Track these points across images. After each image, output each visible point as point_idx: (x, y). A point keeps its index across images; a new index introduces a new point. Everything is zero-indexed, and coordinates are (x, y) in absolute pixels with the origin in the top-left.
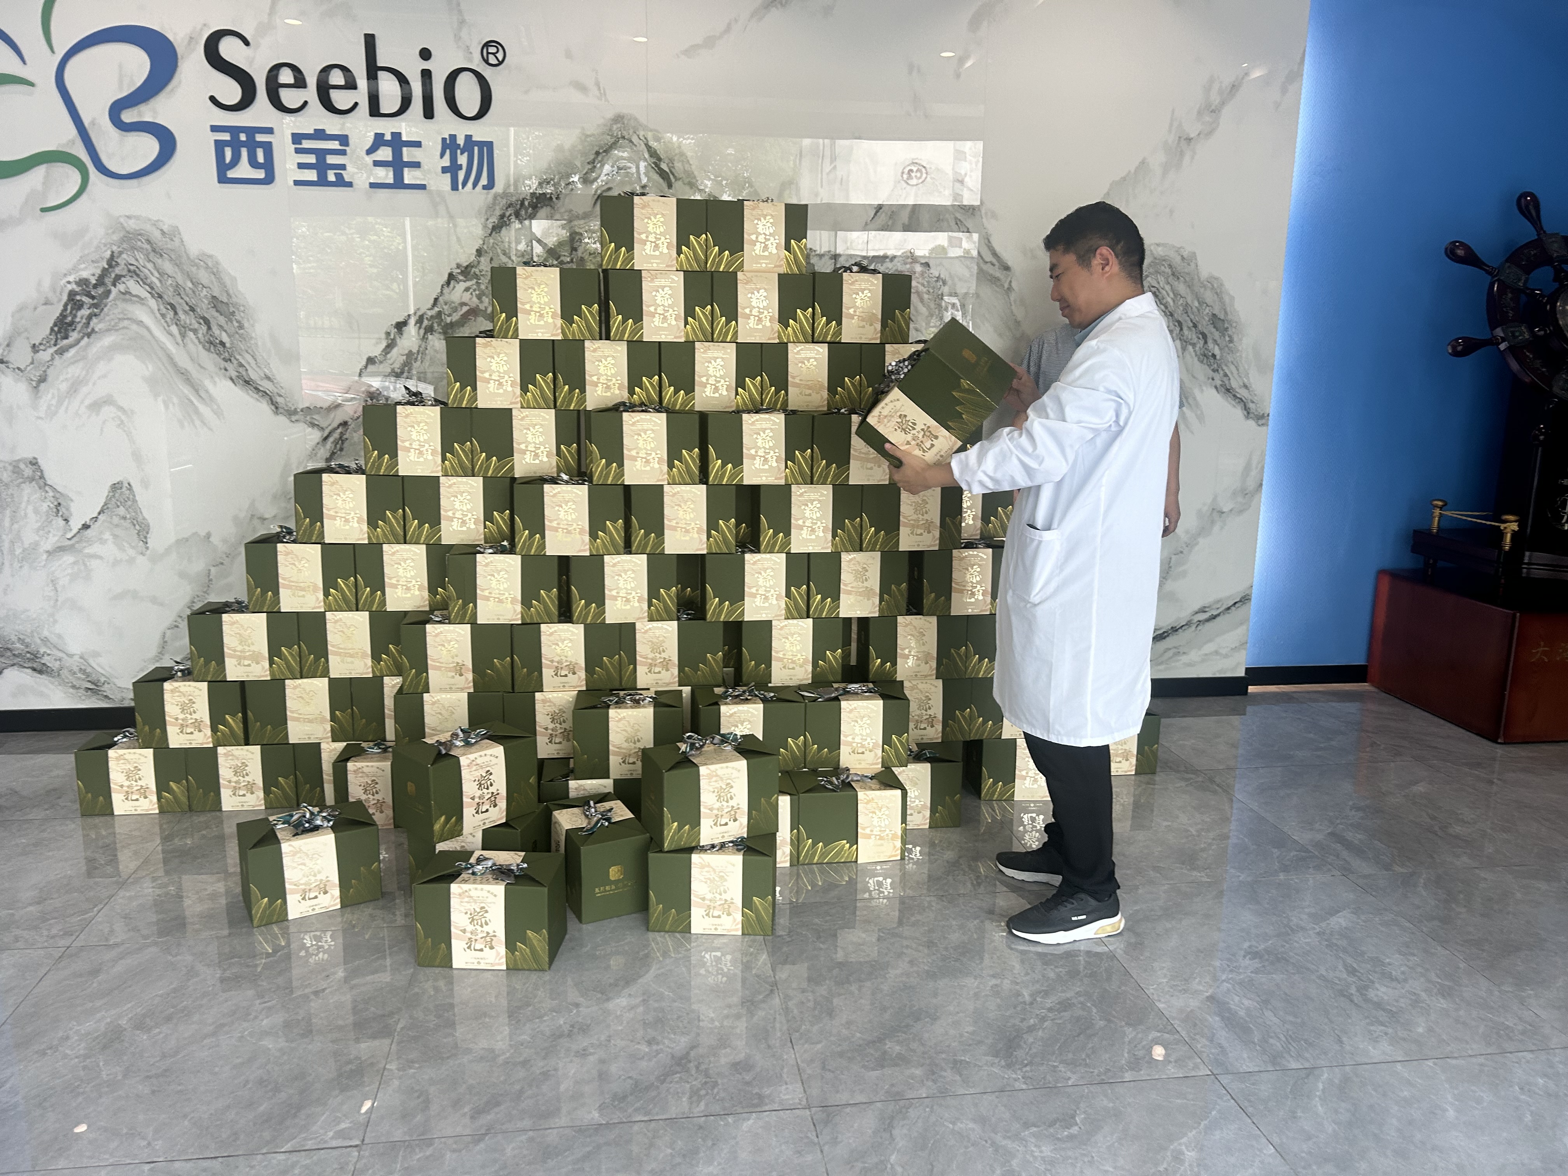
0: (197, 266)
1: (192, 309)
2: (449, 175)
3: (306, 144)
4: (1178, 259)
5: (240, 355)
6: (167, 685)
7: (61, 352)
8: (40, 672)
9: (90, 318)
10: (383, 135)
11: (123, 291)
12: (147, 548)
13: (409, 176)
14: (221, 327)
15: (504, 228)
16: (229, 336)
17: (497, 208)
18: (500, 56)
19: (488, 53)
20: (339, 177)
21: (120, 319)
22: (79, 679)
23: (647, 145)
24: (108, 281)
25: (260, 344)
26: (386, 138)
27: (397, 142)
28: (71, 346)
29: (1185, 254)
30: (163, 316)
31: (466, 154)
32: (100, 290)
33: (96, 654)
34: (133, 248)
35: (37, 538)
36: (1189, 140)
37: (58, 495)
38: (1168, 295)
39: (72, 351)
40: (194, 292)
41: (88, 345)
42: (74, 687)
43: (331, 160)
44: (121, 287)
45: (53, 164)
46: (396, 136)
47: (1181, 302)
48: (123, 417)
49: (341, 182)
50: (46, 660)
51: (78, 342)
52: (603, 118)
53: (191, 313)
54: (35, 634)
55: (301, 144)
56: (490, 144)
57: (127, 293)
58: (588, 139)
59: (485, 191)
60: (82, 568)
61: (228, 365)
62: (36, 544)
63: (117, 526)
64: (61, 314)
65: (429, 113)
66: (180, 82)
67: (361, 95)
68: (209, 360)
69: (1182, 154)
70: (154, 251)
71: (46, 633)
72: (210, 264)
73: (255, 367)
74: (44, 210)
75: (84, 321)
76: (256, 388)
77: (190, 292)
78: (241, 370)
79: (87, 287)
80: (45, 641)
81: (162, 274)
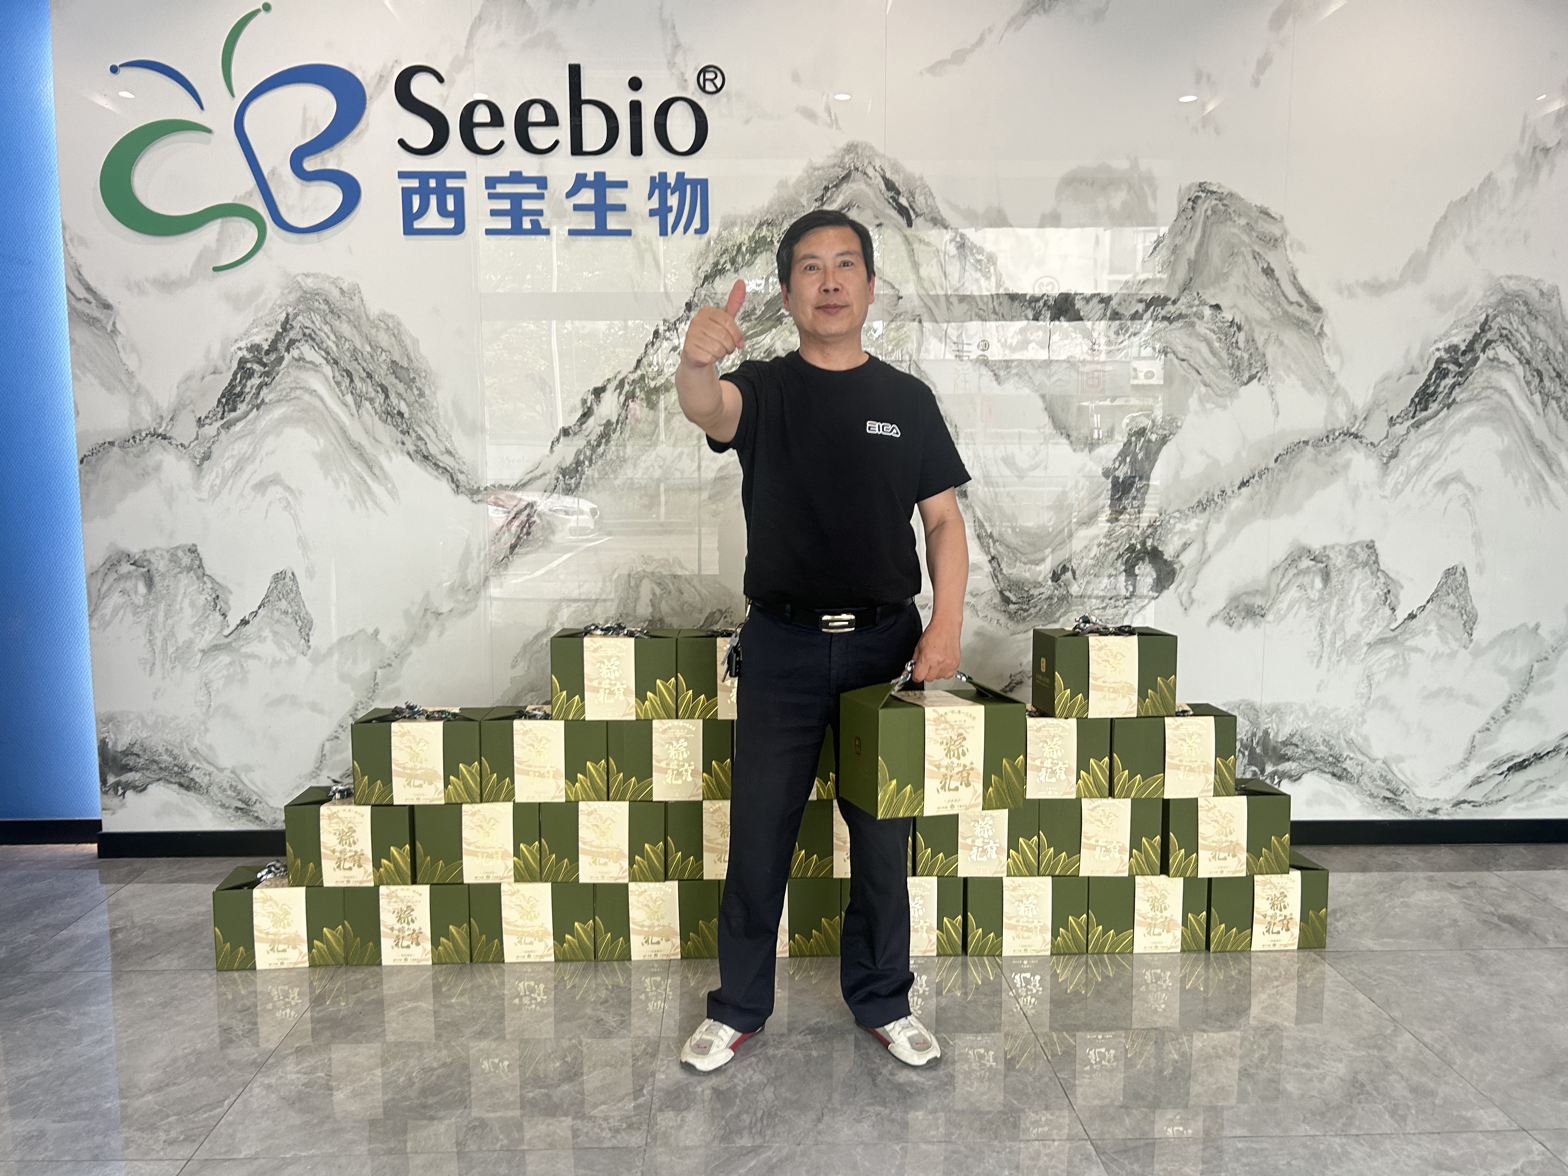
0: (377, 327)
1: (370, 376)
2: (657, 218)
3: (501, 189)
4: (1536, 294)
5: (419, 426)
6: (324, 809)
7: (228, 426)
8: (188, 788)
9: (260, 387)
10: (585, 175)
11: (296, 356)
12: (309, 647)
13: (613, 222)
14: (399, 395)
15: (718, 278)
16: (408, 405)
17: (711, 254)
18: (718, 81)
19: (705, 80)
20: (536, 225)
21: (292, 388)
22: (229, 796)
23: (884, 178)
24: (281, 346)
25: (441, 413)
26: (588, 179)
27: (601, 183)
28: (239, 420)
29: (1545, 288)
30: (338, 384)
31: (677, 194)
32: (273, 356)
33: (248, 769)
34: (310, 309)
35: (192, 635)
36: (1546, 151)
37: (216, 587)
38: (1524, 338)
39: (239, 426)
40: (372, 357)
41: (257, 418)
42: (223, 806)
43: (527, 205)
44: (295, 353)
45: (229, 219)
46: (600, 176)
47: (1541, 346)
48: (290, 499)
49: (537, 230)
50: (194, 774)
51: (246, 414)
52: (834, 148)
53: (369, 380)
54: (185, 745)
55: (495, 188)
56: (704, 183)
57: (301, 359)
58: (816, 173)
59: (698, 236)
60: (239, 670)
61: (406, 438)
62: (190, 643)
63: (278, 621)
64: (229, 384)
65: (637, 149)
66: (368, 125)
67: (563, 132)
68: (385, 432)
69: (1538, 167)
70: (332, 312)
71: (196, 743)
72: (391, 325)
73: (434, 439)
74: (216, 269)
75: (254, 391)
76: (435, 464)
77: (369, 357)
78: (419, 443)
79: (259, 353)
80: (194, 752)
81: (339, 337)
